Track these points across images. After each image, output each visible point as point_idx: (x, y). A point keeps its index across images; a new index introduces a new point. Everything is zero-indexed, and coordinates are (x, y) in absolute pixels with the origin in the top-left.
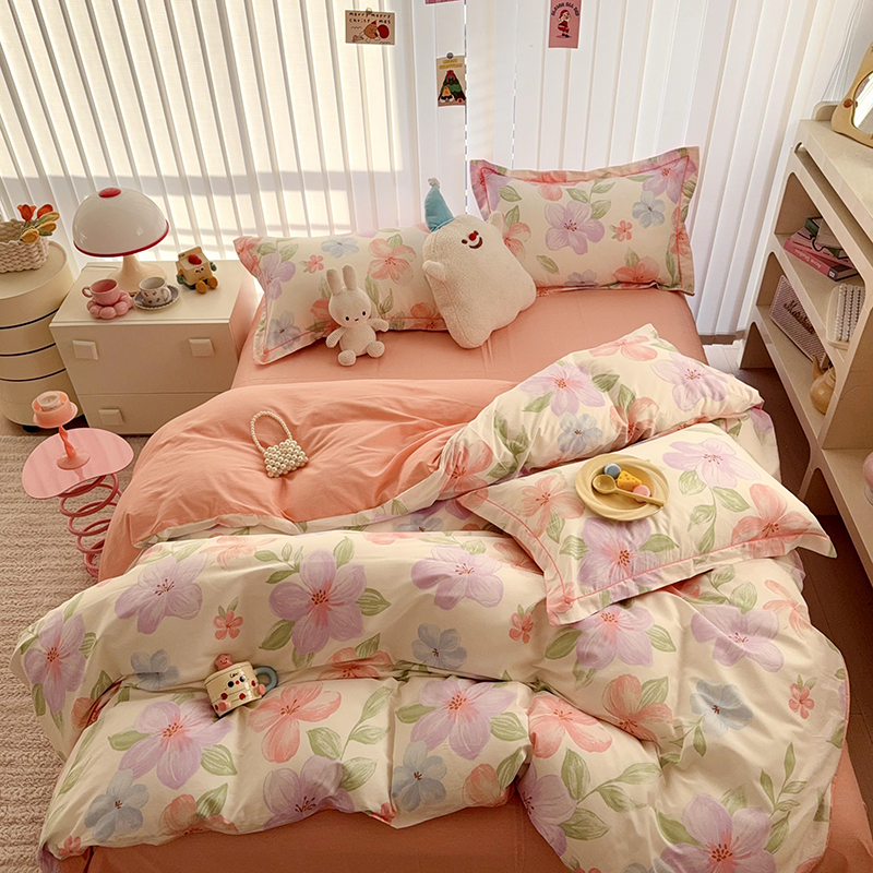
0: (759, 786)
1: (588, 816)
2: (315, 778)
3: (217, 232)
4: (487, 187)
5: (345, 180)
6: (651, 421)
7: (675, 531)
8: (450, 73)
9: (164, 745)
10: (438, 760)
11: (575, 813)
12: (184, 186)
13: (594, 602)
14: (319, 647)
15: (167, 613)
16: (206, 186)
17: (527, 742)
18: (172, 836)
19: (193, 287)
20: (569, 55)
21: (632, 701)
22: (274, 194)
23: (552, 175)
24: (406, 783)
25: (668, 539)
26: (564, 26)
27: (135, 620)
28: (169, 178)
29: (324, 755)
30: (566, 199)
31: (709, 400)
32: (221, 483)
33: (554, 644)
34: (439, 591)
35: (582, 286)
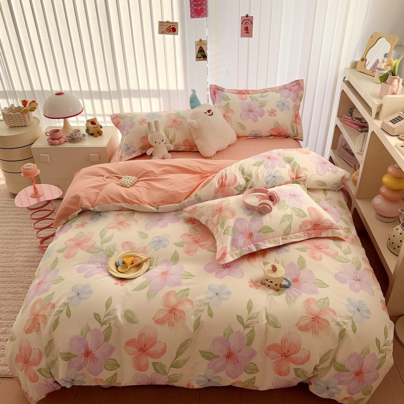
3: (104, 115)
5: (158, 93)
8: (201, 47)
16: (100, 95)
19: (92, 135)
20: (249, 40)
23: (244, 91)
26: (246, 29)
28: (85, 92)
35: (256, 137)
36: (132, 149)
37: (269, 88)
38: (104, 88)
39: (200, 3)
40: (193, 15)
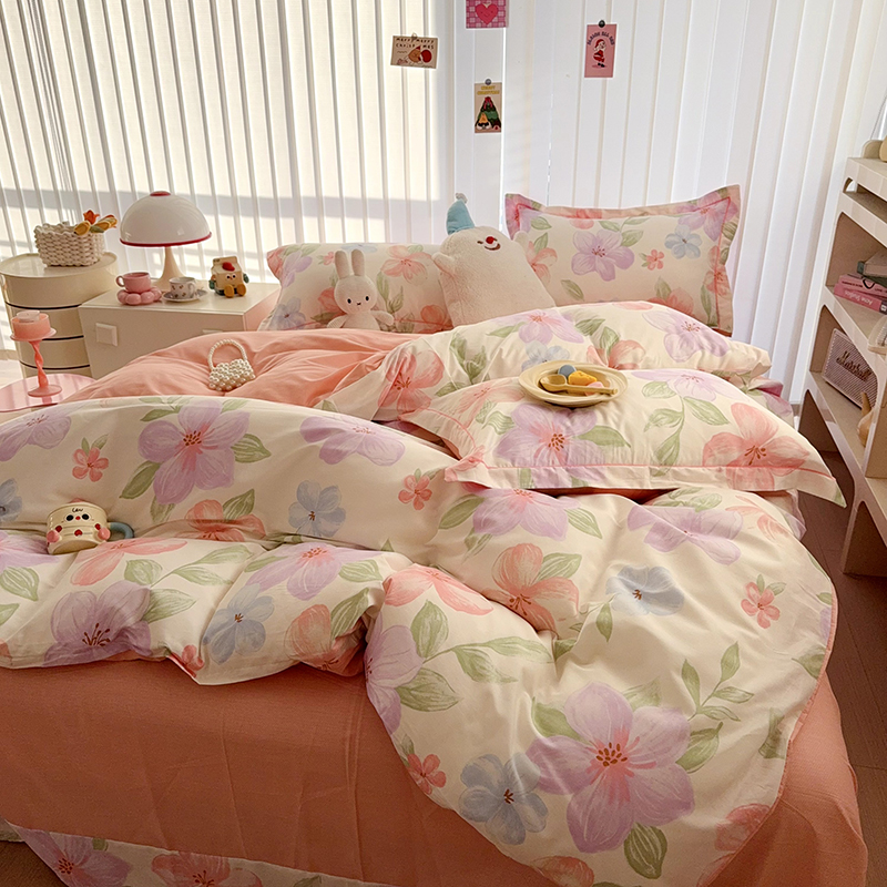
0: (679, 679)
1: (434, 679)
2: (115, 603)
4: (521, 220)
7: (627, 428)
8: (488, 99)
10: (267, 601)
12: (234, 206)
13: (509, 476)
14: (181, 496)
15: (30, 441)
16: (254, 206)
20: (605, 84)
21: (528, 572)
22: (316, 220)
23: (587, 212)
24: (223, 626)
25: (617, 434)
29: (135, 580)
30: (595, 229)
31: (707, 353)
33: (451, 512)
34: (327, 444)
36: (296, 317)
40: (473, 20)
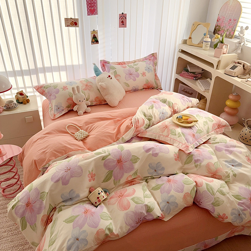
2: (140, 211)
3: (25, 88)
4: (106, 67)
5: (65, 68)
6: (178, 109)
7: (202, 128)
8: (94, 35)
9: (86, 216)
10: (172, 196)
11: (215, 199)
14: (121, 177)
17: (195, 184)
18: (98, 245)
19: (22, 103)
20: (124, 29)
22: (43, 74)
23: (122, 63)
24: (165, 206)
25: (201, 130)
26: (122, 22)
27: (60, 182)
28: (9, 72)
29: (139, 204)
30: (128, 68)
32: (66, 144)
33: (187, 160)
34: (152, 152)
35: (135, 90)
36: (61, 108)
37: (137, 60)
38: (25, 67)
39: (93, 5)
40: (89, 13)
